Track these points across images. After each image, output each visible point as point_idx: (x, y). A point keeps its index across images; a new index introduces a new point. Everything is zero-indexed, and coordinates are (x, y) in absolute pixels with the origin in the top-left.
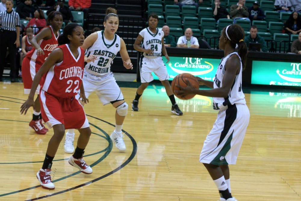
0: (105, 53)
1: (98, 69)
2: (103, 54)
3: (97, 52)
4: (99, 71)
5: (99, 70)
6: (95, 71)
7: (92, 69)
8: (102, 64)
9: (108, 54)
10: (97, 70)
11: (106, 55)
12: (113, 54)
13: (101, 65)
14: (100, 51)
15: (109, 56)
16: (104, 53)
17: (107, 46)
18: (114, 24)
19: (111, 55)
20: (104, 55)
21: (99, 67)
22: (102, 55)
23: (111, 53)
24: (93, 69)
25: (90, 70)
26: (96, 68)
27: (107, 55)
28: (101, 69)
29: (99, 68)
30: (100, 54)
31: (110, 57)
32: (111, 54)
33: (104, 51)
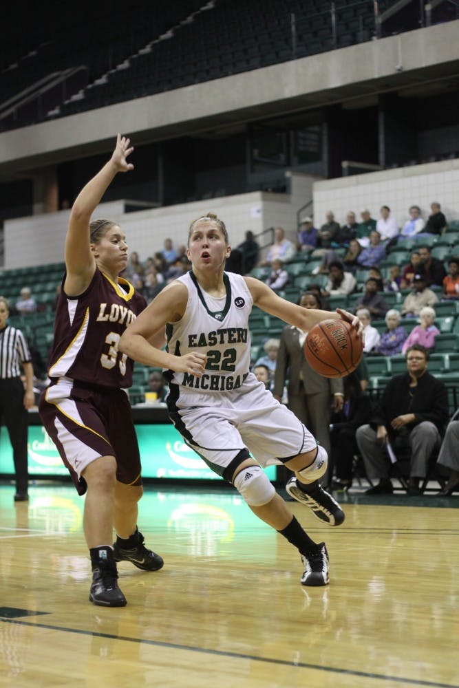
0: (218, 337)
1: (210, 379)
2: (213, 341)
3: (196, 341)
4: (214, 386)
5: (213, 383)
6: (203, 387)
7: (192, 382)
8: (219, 366)
9: (226, 336)
10: (208, 382)
11: (222, 342)
12: (239, 330)
13: (216, 368)
14: (203, 335)
15: (230, 341)
16: (215, 339)
17: (217, 316)
18: (205, 237)
19: (236, 336)
20: (215, 343)
21: (210, 373)
22: (211, 344)
23: (234, 330)
24: (195, 384)
25: (187, 385)
26: (204, 376)
27: (224, 340)
28: (218, 377)
29: (213, 377)
30: (205, 345)
31: (234, 341)
32: (235, 332)
33: (214, 333)
